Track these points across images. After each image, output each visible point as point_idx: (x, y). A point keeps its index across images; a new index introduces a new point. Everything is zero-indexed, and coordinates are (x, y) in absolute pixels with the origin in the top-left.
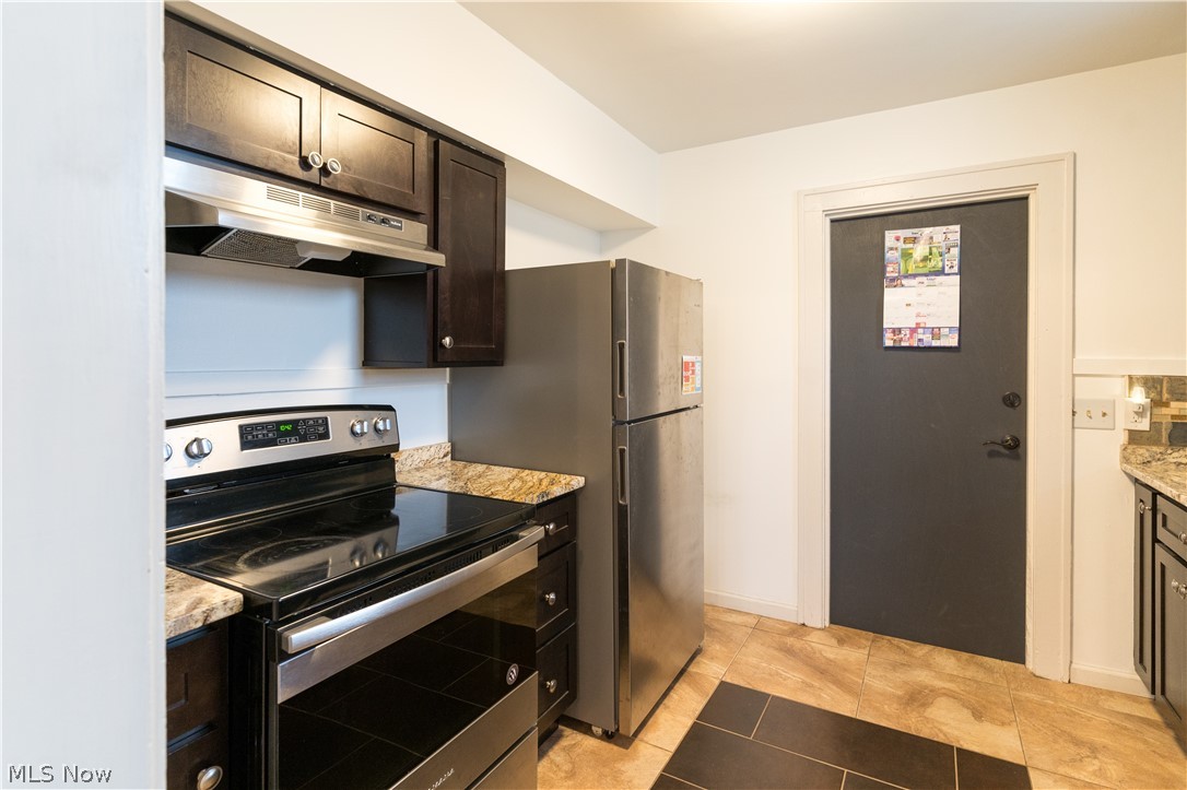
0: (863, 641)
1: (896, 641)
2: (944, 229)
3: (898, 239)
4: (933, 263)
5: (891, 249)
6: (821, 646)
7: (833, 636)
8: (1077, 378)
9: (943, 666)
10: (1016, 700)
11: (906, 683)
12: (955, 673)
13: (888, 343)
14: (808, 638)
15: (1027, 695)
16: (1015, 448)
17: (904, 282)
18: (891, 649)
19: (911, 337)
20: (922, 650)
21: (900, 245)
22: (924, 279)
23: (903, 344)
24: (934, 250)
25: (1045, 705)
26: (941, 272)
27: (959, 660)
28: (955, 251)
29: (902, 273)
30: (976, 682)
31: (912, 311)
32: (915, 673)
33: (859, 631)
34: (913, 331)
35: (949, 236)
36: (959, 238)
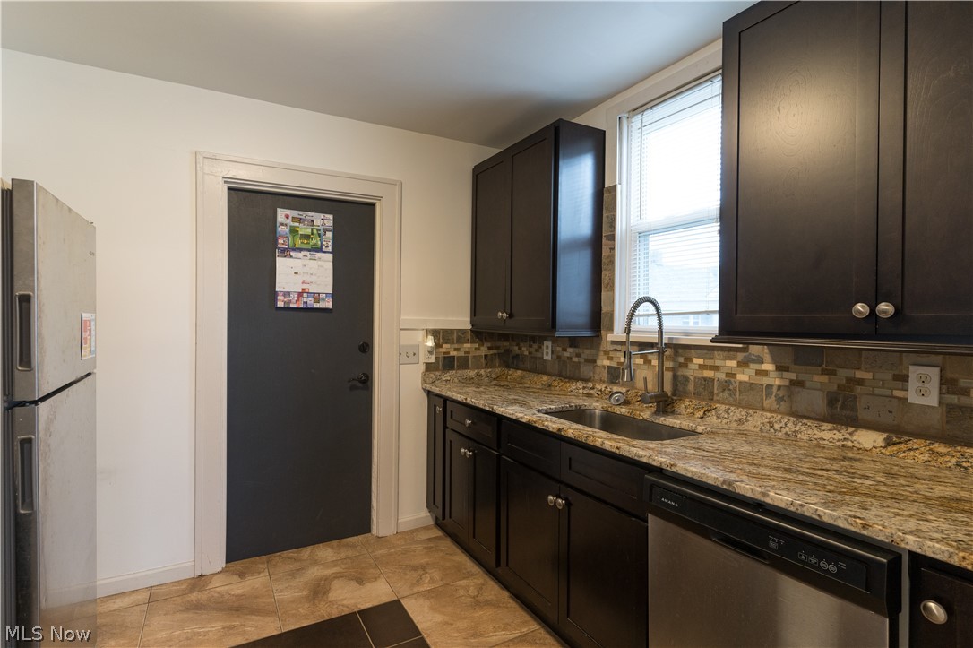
0: (261, 566)
1: (285, 554)
2: (322, 216)
3: (287, 217)
4: (314, 242)
5: (282, 224)
6: (226, 588)
7: (234, 573)
8: (402, 332)
9: (324, 558)
10: (376, 559)
11: (306, 583)
12: (335, 559)
13: (280, 304)
14: (211, 586)
15: (380, 552)
16: (366, 382)
17: (292, 253)
18: (284, 562)
19: (298, 300)
20: (306, 553)
21: (289, 222)
22: (308, 253)
23: (292, 306)
24: (315, 231)
25: (391, 554)
26: (319, 249)
27: (332, 548)
28: (329, 235)
29: (291, 246)
30: (349, 558)
31: (299, 278)
32: (310, 572)
33: (253, 559)
34: (300, 295)
35: (325, 222)
36: (332, 224)
